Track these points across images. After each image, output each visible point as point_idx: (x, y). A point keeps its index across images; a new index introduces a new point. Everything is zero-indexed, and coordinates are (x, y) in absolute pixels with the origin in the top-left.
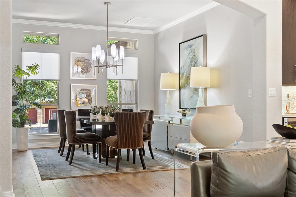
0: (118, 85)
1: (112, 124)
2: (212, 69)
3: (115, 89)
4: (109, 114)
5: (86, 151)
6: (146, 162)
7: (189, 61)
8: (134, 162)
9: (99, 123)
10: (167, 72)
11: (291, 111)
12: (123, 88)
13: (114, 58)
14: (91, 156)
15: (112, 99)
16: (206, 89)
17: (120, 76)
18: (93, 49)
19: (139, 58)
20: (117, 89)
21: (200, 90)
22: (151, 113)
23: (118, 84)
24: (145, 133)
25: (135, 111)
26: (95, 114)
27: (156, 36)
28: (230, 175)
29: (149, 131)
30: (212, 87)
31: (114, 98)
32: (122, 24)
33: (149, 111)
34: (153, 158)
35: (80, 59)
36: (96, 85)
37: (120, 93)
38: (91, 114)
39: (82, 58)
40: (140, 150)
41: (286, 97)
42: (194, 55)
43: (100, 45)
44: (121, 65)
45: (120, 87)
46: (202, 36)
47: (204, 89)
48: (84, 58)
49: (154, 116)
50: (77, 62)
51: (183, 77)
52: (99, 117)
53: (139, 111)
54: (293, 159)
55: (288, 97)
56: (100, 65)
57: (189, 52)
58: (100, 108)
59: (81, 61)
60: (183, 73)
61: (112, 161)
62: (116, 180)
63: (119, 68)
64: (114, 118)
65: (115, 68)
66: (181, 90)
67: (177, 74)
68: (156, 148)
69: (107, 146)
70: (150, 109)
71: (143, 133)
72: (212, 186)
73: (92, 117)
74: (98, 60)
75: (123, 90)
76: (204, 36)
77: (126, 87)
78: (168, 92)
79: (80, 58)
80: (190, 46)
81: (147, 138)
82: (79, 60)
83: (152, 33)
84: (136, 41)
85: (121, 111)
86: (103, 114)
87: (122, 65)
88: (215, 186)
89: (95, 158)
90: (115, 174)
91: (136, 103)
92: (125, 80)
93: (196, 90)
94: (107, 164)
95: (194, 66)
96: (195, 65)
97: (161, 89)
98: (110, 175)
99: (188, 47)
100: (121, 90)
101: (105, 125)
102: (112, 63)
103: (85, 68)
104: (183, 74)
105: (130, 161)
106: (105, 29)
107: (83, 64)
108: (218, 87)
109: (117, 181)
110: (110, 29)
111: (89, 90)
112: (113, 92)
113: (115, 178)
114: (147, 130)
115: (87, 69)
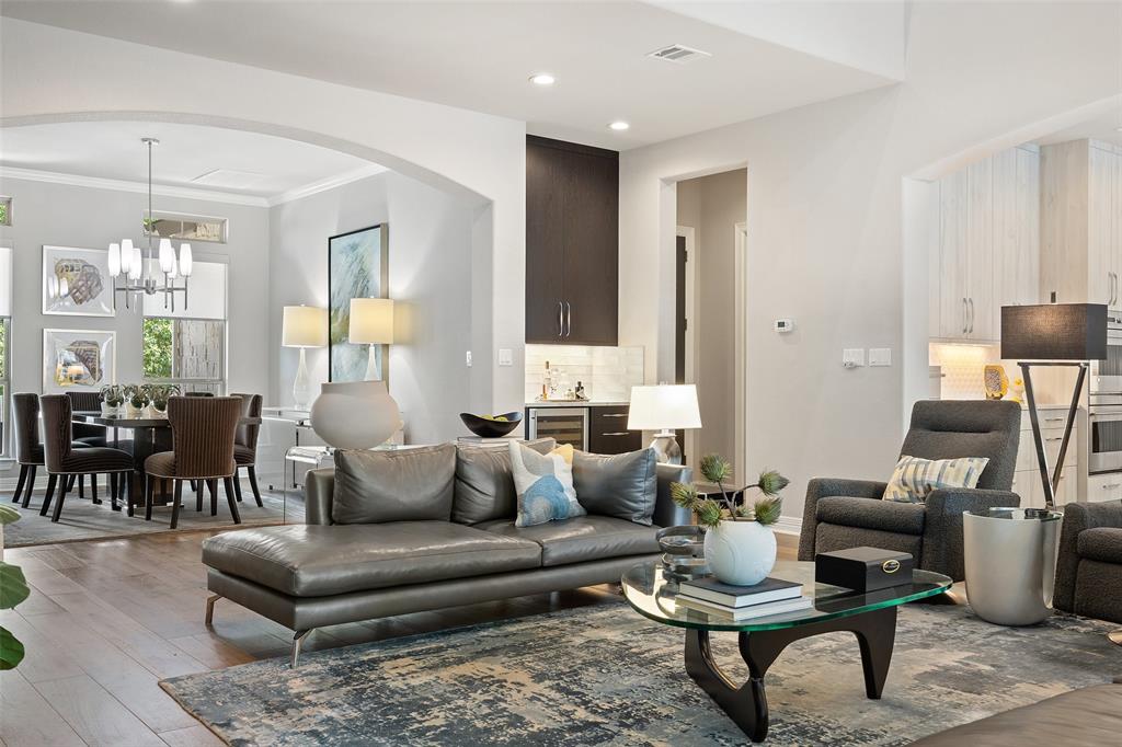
0: (172, 332)
1: (161, 426)
2: (398, 303)
3: (162, 339)
4: (152, 403)
5: (91, 496)
6: (241, 513)
7: (350, 280)
8: (214, 512)
9: (126, 424)
10: (299, 305)
11: (550, 397)
12: (186, 339)
13: (166, 273)
14: (106, 506)
15: (150, 368)
16: (386, 346)
17: (179, 312)
18: (113, 247)
19: (229, 264)
20: (168, 339)
21: (372, 349)
22: (257, 400)
23: (171, 328)
24: (240, 448)
25: (219, 395)
26: (113, 404)
27: (274, 212)
28: (358, 483)
29: (252, 443)
30: (398, 343)
31: (156, 365)
32: (186, 180)
33: (250, 396)
34: (260, 503)
35: (69, 264)
36: (114, 333)
37: (179, 352)
38: (103, 405)
39: (76, 260)
40: (227, 482)
41: (544, 367)
42: (362, 269)
43: (130, 241)
44: (183, 289)
45: (179, 334)
46: (378, 226)
47: (381, 348)
48: (82, 261)
49: (263, 409)
50: (62, 270)
51: (337, 319)
52: (126, 411)
53: (227, 395)
54: (464, 462)
55: (548, 367)
56: (131, 286)
57: (350, 259)
58: (127, 391)
59: (72, 270)
60: (339, 308)
61: (159, 513)
62: (171, 542)
63: (179, 295)
64: (166, 412)
65: (169, 295)
66: (334, 347)
67: (324, 309)
68: (271, 488)
69: (149, 476)
70: (253, 393)
71: (234, 447)
72: (335, 503)
73: (106, 411)
74: (124, 275)
75: (186, 343)
76: (384, 228)
77: (193, 336)
78: (302, 352)
79: (69, 260)
80: (354, 247)
81: (246, 458)
82: (67, 266)
83: (264, 203)
84: (224, 222)
85: (183, 395)
86: (137, 403)
87: (186, 289)
88: (339, 501)
89: (116, 508)
90: (169, 533)
91: (222, 379)
92: (192, 319)
93: (365, 348)
94: (148, 518)
95: (361, 296)
96: (363, 292)
97: (284, 344)
98: (157, 535)
99: (349, 248)
100: (181, 343)
101: (142, 428)
102: (160, 283)
103: (83, 288)
104: (337, 311)
105: (203, 512)
106: (143, 188)
107: (78, 277)
108: (410, 343)
109: (174, 543)
110: (156, 190)
111: (95, 344)
112: (155, 347)
113: (168, 540)
114: (245, 441)
115: (90, 290)
